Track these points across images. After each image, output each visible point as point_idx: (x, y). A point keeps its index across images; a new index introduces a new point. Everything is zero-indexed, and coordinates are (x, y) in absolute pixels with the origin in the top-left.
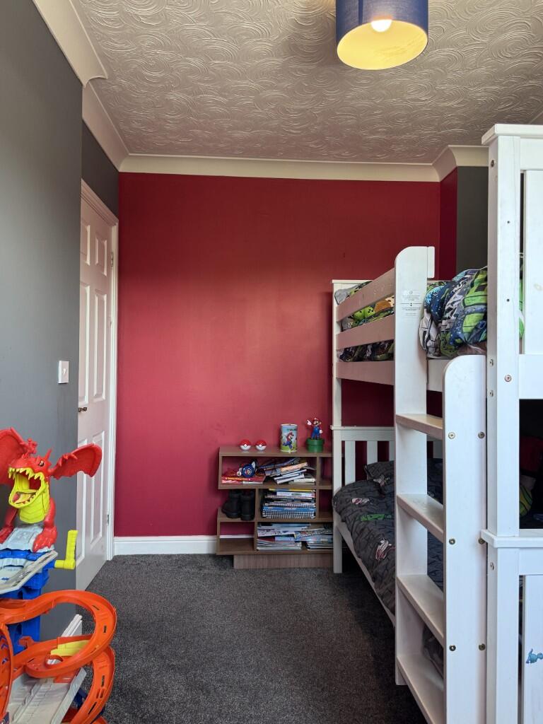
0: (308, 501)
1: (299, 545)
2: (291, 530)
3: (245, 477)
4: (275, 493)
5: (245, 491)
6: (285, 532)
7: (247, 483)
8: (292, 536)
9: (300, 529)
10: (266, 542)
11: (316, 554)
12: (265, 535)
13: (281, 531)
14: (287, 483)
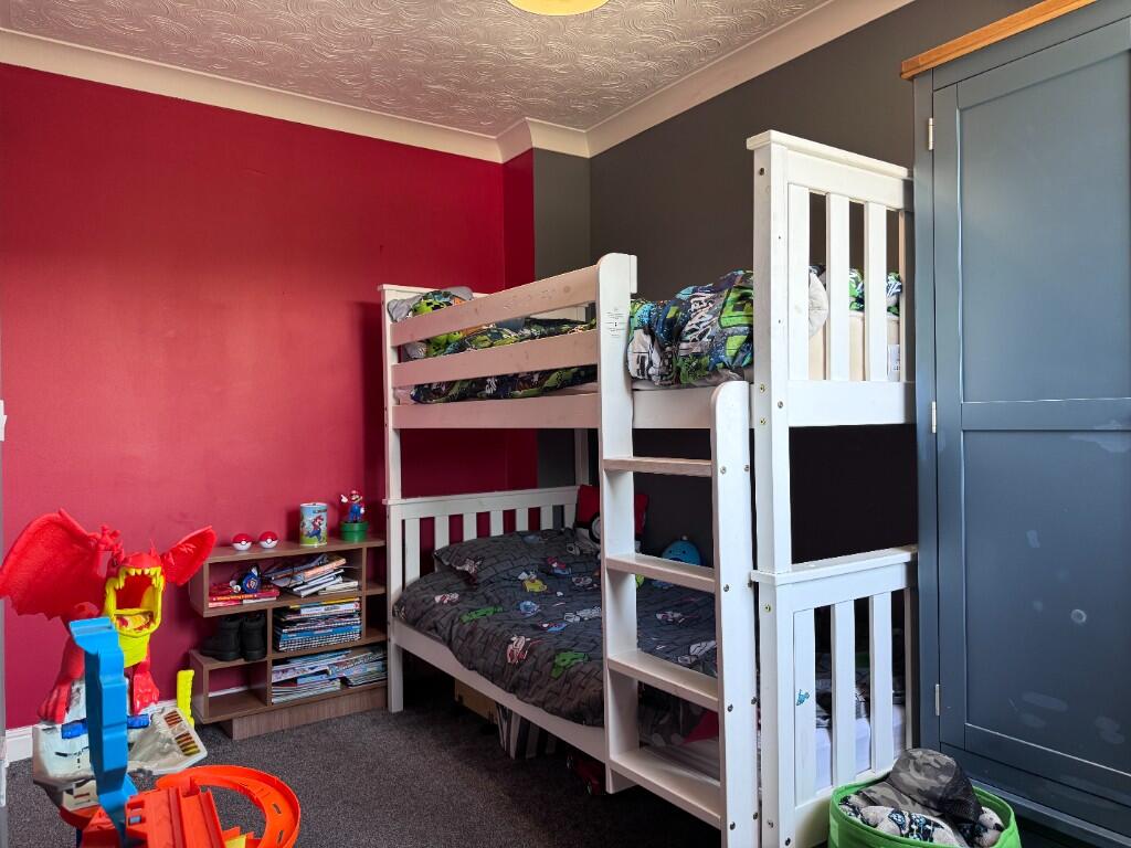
0: (350, 616)
1: (338, 683)
2: (322, 664)
3: (246, 593)
4: (297, 612)
5: (248, 615)
6: (312, 669)
7: (250, 603)
8: (325, 672)
9: (335, 660)
10: (286, 689)
11: (360, 692)
12: (283, 679)
13: (306, 668)
14: (316, 593)
